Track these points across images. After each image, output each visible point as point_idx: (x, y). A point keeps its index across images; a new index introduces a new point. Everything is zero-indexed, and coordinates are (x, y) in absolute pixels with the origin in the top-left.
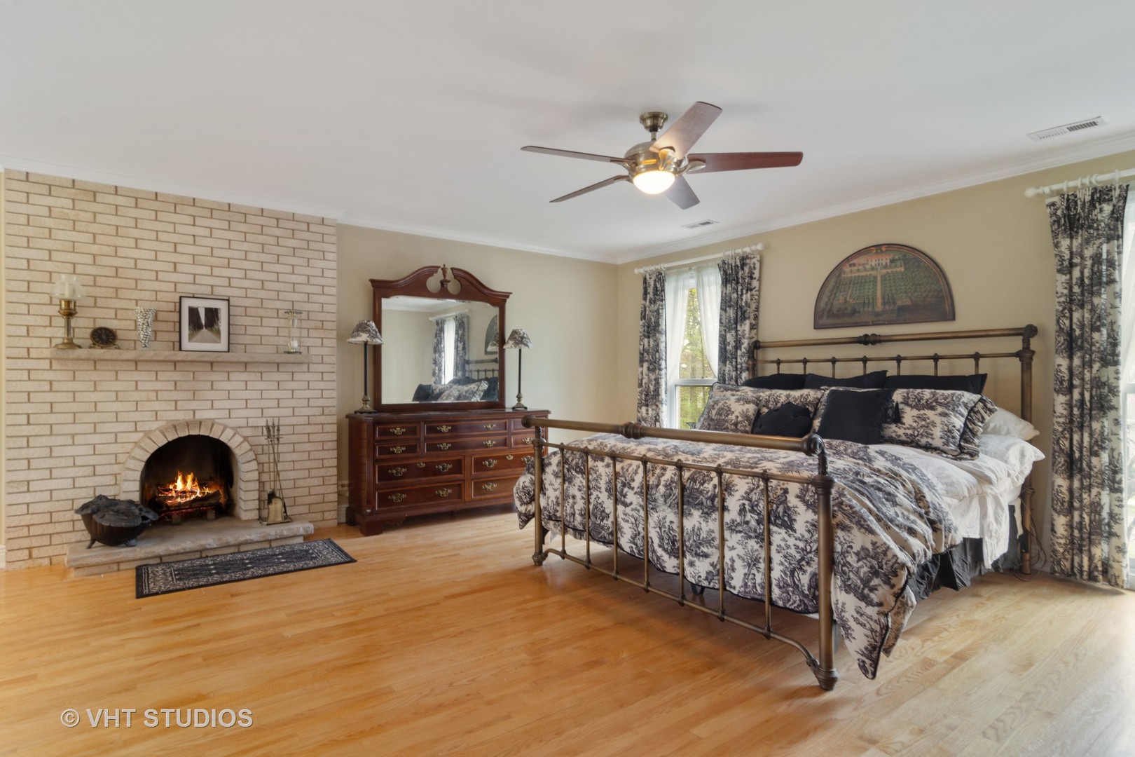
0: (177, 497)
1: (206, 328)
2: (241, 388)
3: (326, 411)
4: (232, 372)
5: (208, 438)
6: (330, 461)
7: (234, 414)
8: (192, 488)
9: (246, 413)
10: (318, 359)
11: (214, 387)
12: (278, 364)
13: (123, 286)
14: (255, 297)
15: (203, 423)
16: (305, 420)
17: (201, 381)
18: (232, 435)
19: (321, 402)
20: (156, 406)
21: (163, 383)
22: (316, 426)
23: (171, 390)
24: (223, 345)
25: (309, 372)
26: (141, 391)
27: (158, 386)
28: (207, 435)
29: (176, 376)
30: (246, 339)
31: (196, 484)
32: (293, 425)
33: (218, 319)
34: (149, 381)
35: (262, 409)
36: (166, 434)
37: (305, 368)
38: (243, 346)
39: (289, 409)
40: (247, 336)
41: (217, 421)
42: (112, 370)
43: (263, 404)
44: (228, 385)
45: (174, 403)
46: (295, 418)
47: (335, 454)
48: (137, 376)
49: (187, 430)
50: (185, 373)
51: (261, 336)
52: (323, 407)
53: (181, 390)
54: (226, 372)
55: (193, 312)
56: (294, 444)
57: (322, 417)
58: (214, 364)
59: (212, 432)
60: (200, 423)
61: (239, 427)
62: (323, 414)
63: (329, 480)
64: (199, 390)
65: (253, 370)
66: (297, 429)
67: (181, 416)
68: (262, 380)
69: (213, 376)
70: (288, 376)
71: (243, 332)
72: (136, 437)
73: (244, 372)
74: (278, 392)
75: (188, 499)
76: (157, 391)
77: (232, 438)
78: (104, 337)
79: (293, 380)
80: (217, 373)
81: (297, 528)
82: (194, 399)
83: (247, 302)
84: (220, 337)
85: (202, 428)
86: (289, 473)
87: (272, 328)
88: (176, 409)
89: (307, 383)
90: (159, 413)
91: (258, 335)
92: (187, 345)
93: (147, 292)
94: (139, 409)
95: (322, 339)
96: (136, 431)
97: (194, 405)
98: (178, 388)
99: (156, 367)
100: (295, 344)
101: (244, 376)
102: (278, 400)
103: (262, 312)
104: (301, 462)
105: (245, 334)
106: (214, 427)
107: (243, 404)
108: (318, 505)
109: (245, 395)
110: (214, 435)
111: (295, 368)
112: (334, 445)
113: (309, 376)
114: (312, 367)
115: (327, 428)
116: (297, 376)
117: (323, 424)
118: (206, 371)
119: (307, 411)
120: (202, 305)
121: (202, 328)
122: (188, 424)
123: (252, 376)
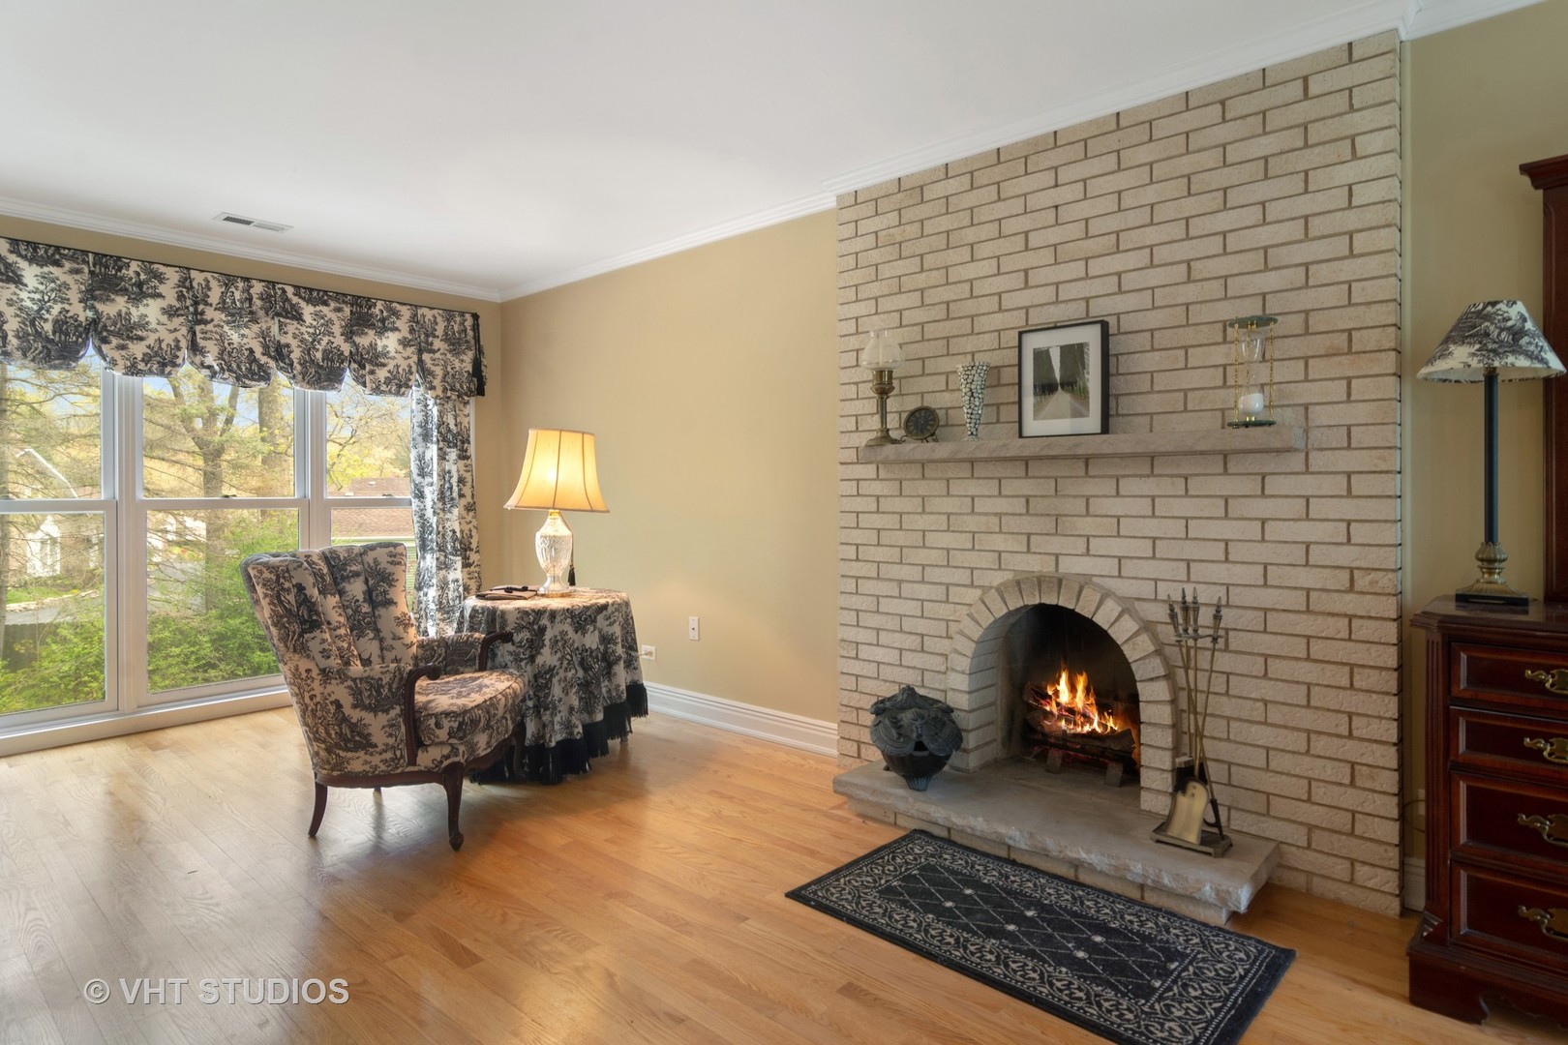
0: (1060, 717)
1: (1062, 388)
2: (1142, 513)
3: (1362, 582)
4: (1124, 476)
5: (1071, 614)
6: (1375, 724)
7: (1129, 568)
8: (1084, 707)
9: (1150, 569)
10: (1339, 438)
11: (1091, 509)
12: (1225, 456)
13: (956, 332)
14: (1173, 303)
15: (1064, 582)
16: (1297, 600)
17: (1069, 496)
18: (1115, 614)
19: (1346, 556)
20: (999, 542)
21: (1010, 499)
22: (1331, 620)
23: (1020, 515)
24: (1092, 422)
25: (1307, 472)
26: (980, 514)
27: (1002, 505)
28: (1071, 607)
29: (1026, 487)
30: (1152, 404)
31: (1092, 700)
32: (1266, 610)
33: (1084, 368)
34: (989, 496)
35: (1188, 562)
36: (1005, 595)
37: (1296, 462)
38: (1147, 419)
39: (1255, 567)
40: (1155, 396)
41: (1094, 579)
42: (941, 479)
43: (1189, 551)
44: (1117, 507)
45: (1025, 538)
46: (1270, 591)
47: (1392, 707)
48: (973, 487)
49: (1037, 593)
50: (1042, 481)
51: (1186, 391)
52: (1352, 570)
53: (1036, 515)
54: (1111, 477)
55: (1042, 357)
56: (1266, 657)
57: (1349, 597)
58: (1090, 461)
59: (1080, 603)
60: (1060, 581)
61: (1138, 599)
62: (1351, 589)
63: (1372, 778)
64: (1066, 515)
65: (1167, 472)
66: (1275, 622)
67: (1035, 565)
68: (1186, 494)
69: (1091, 487)
70: (1251, 485)
71: (1147, 387)
72: (973, 595)
73: (1148, 476)
74: (1225, 522)
75: (1079, 730)
76: (999, 515)
77: (1115, 621)
78: (923, 423)
79: (1263, 495)
80: (1096, 480)
81: (1198, 881)
82: (1056, 534)
83: (1154, 319)
84: (1087, 405)
85: (1062, 590)
86: (1254, 728)
87: (1212, 370)
88: (1029, 551)
89: (1303, 501)
90: (1003, 554)
91: (1179, 390)
92: (1033, 426)
93: (987, 336)
94: (977, 547)
95: (1349, 380)
96: (972, 585)
97: (1056, 544)
98: (1031, 511)
99: (999, 470)
100: (1254, 402)
101: (1148, 486)
102: (1227, 542)
103: (1188, 336)
104: (1286, 709)
105: (1152, 392)
106: (1084, 592)
107: (1146, 548)
108: (1335, 837)
109: (1151, 527)
110: (1084, 609)
111: (1270, 464)
112: (1391, 682)
113: (1308, 485)
114: (1318, 461)
115: (1364, 630)
116: (1274, 485)
117: (1351, 618)
118: (1078, 477)
119: (1305, 578)
120: (1053, 342)
121: (1057, 389)
122: (1040, 581)
123: (1165, 486)
